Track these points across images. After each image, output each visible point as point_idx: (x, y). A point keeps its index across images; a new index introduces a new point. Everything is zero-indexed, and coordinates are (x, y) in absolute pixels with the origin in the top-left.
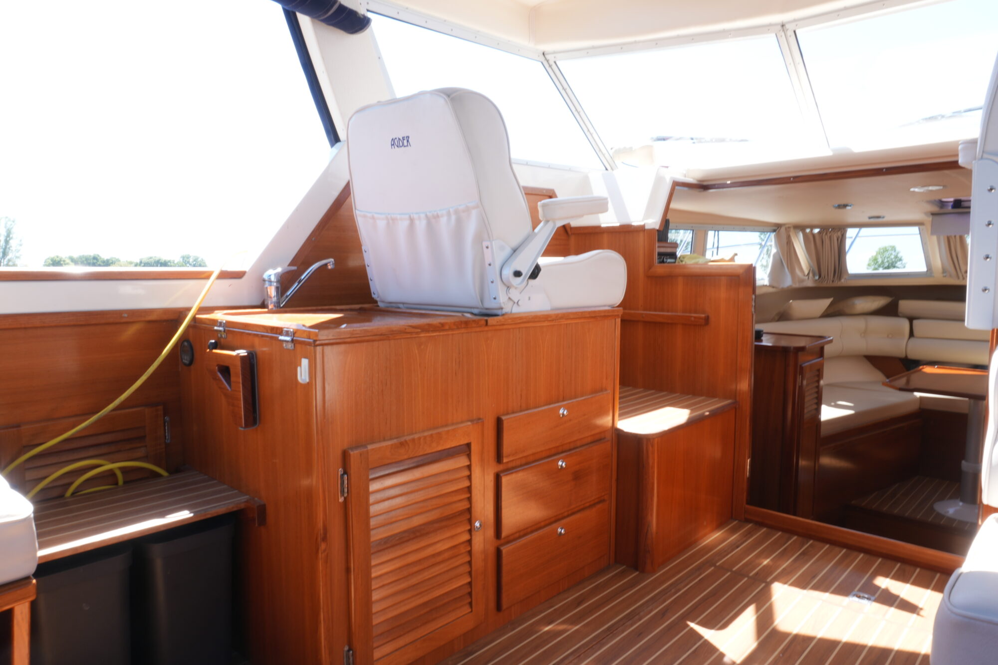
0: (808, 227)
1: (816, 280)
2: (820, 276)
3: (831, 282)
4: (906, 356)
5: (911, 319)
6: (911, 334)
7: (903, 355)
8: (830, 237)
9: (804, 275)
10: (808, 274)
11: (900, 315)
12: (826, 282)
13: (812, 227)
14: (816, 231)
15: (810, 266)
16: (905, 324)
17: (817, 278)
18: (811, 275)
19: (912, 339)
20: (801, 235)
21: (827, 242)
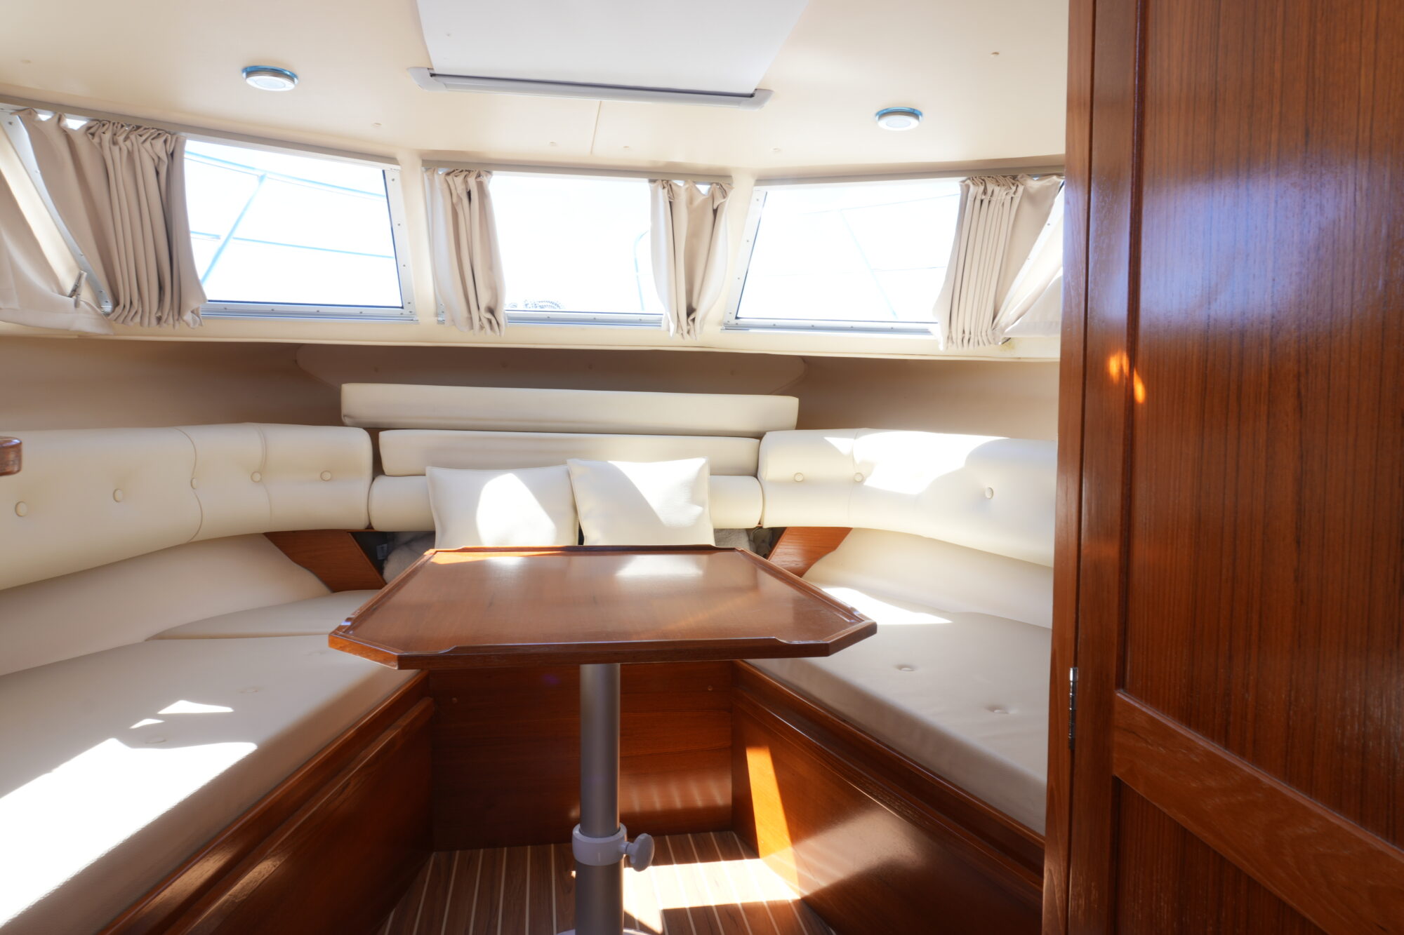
0: (46, 105)
1: (107, 314)
2: (116, 303)
3: (154, 321)
4: (370, 527)
5: (374, 431)
6: (378, 468)
7: (359, 523)
8: (130, 154)
9: (62, 293)
10: (75, 291)
11: (346, 420)
12: (138, 319)
13: (61, 110)
14: (75, 124)
15: (80, 265)
16: (362, 440)
17: (108, 307)
18: (86, 294)
19: (381, 480)
20: (23, 135)
21: (121, 173)
